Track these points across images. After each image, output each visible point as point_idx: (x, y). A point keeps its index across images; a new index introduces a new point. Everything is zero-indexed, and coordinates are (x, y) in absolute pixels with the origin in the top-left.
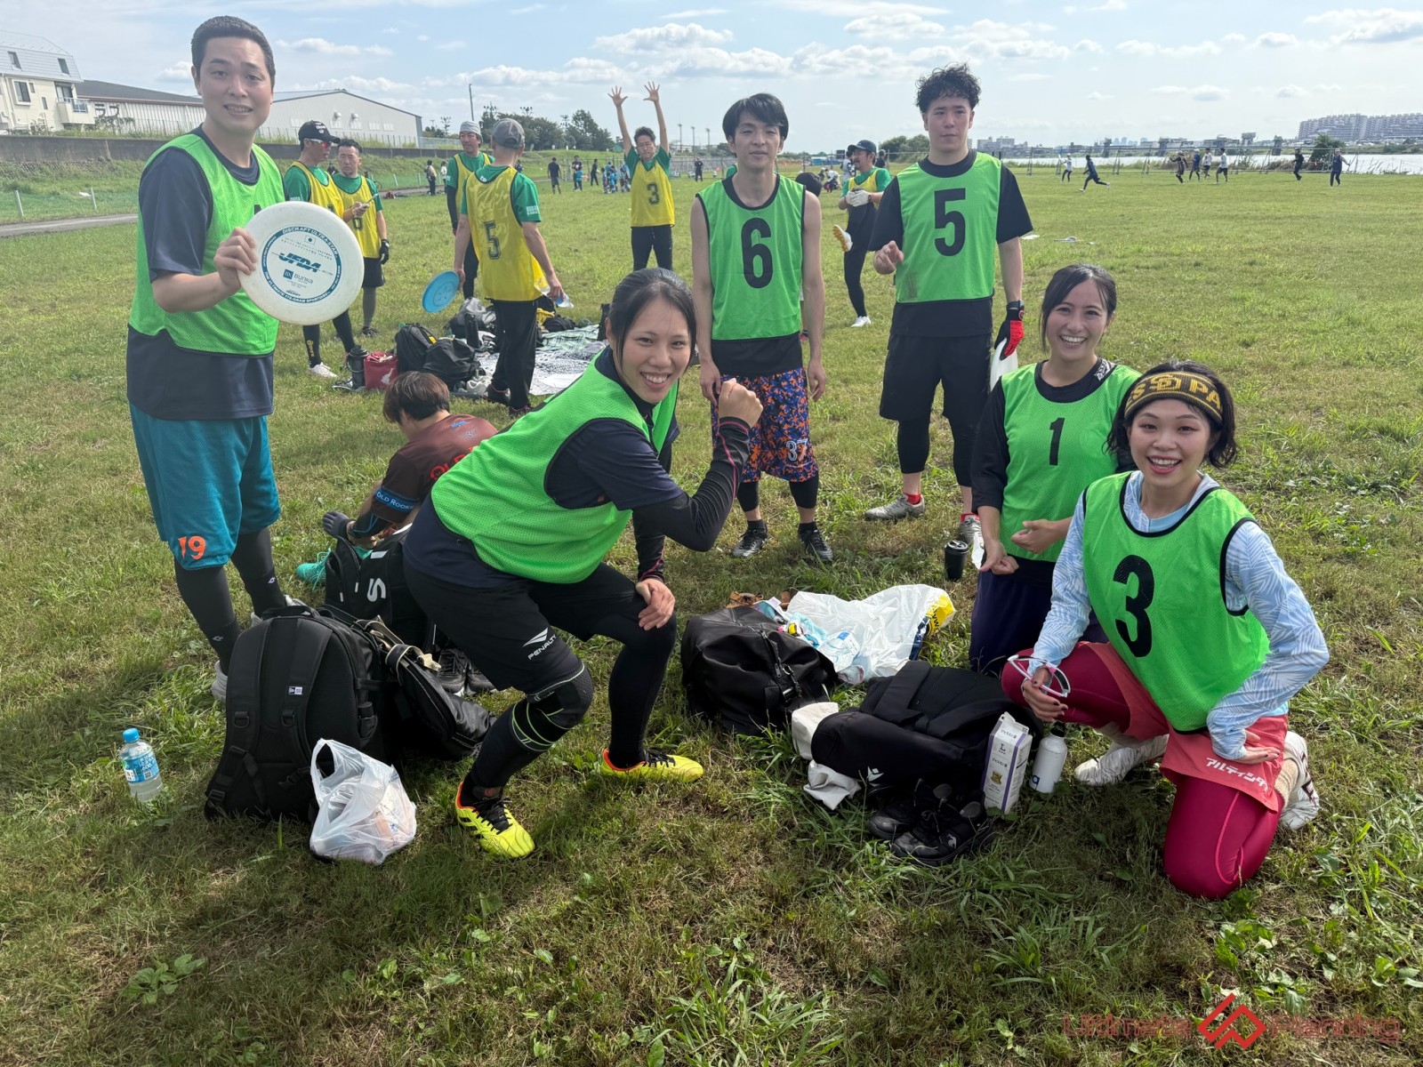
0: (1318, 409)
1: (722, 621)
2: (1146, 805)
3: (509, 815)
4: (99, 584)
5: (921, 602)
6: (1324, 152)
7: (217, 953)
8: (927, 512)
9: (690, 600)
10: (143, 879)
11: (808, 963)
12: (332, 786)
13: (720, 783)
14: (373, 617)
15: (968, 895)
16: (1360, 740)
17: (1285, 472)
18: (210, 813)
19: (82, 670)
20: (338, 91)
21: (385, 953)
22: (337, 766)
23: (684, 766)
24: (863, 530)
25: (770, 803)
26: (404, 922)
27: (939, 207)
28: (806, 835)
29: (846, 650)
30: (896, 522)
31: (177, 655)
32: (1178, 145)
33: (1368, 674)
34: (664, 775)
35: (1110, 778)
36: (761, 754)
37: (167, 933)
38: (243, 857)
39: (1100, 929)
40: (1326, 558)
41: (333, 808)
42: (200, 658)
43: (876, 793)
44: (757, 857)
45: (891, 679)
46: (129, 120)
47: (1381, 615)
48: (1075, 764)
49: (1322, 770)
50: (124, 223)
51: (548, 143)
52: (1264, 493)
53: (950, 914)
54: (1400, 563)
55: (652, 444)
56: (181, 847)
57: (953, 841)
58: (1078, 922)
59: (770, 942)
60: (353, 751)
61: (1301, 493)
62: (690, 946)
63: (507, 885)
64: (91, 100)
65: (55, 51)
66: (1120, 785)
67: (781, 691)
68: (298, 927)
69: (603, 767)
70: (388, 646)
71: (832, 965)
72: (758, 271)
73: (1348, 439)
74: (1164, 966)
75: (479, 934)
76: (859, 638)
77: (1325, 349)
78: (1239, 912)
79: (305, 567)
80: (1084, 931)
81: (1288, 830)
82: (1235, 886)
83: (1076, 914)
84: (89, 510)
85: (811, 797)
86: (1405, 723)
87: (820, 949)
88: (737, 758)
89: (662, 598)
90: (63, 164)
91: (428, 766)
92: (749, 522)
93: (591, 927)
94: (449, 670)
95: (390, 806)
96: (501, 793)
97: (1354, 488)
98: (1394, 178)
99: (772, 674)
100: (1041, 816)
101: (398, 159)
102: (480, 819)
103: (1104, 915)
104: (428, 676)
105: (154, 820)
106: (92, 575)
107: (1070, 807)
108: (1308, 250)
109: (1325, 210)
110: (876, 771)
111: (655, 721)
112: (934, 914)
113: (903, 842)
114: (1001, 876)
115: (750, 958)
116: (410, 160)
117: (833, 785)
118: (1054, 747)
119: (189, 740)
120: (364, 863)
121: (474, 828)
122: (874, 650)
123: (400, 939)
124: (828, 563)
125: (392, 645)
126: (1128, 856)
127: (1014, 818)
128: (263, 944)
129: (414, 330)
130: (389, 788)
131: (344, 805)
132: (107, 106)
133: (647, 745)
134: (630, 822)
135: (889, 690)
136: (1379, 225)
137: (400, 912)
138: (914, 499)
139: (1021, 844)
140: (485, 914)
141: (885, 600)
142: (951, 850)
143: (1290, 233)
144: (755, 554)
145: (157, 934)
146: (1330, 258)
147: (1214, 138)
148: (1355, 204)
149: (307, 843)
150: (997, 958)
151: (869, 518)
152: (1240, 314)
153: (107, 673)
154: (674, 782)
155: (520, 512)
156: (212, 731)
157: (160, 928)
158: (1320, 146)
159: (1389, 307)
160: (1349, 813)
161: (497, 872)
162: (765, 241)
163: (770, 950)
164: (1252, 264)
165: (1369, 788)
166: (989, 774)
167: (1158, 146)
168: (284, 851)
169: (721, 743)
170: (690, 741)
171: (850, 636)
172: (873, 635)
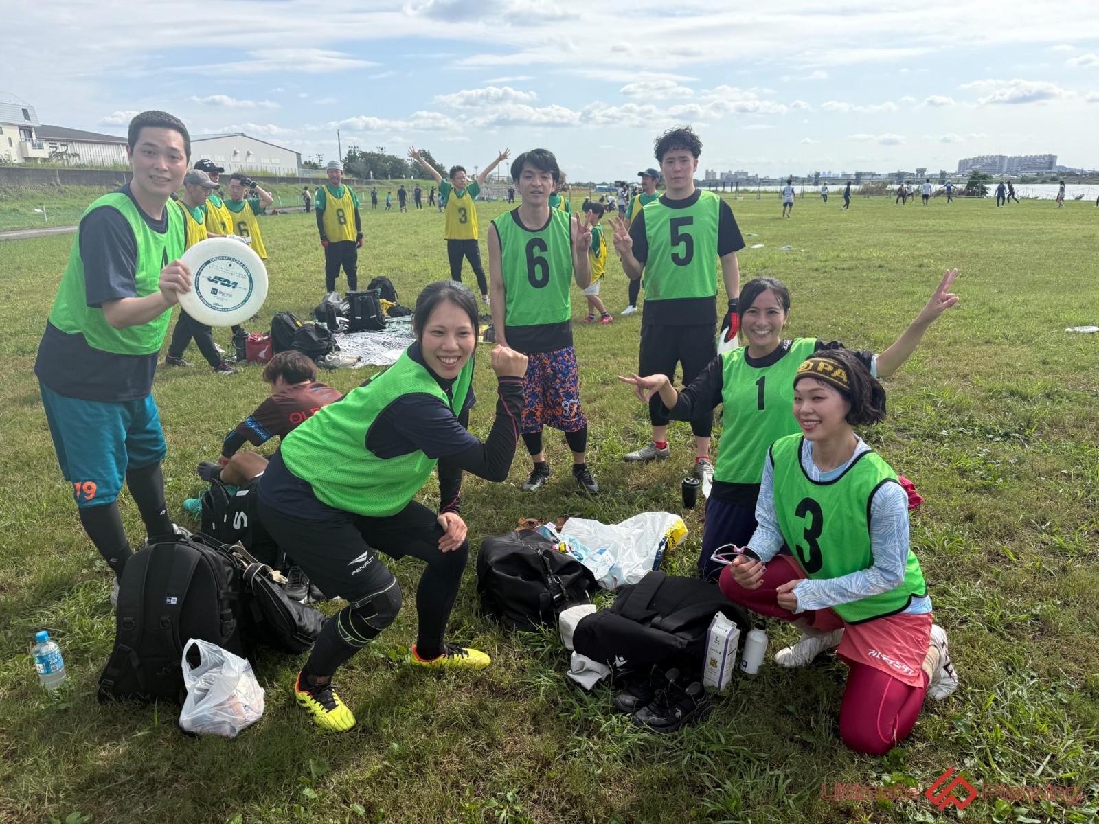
0: (965, 376)
1: (510, 541)
2: (828, 682)
3: (336, 697)
4: (27, 516)
5: (662, 525)
6: (976, 183)
7: (101, 810)
8: (671, 456)
9: (488, 525)
10: (46, 751)
11: (564, 811)
12: (198, 676)
13: (503, 670)
14: (235, 542)
15: (689, 755)
16: (990, 630)
17: (940, 424)
18: (102, 698)
19: (9, 585)
20: (237, 134)
21: (234, 809)
22: (203, 660)
23: (476, 657)
24: (622, 469)
25: (541, 686)
26: (249, 783)
27: (674, 230)
28: (568, 711)
29: (604, 562)
30: (647, 463)
31: (85, 571)
32: (869, 177)
33: (997, 578)
34: (460, 664)
35: (801, 661)
36: (536, 646)
37: (61, 796)
38: (126, 733)
39: (788, 781)
40: (970, 490)
41: (198, 693)
42: (102, 574)
43: (622, 676)
44: (529, 729)
45: (635, 585)
46: (75, 155)
47: (1008, 533)
48: (775, 651)
49: (960, 653)
50: (67, 233)
51: (397, 174)
52: (924, 440)
53: (674, 770)
54: (1023, 493)
55: (451, 410)
56: (77, 726)
57: (679, 713)
58: (772, 776)
59: (535, 796)
60: (216, 647)
61: (953, 440)
62: (474, 799)
63: (333, 753)
64: (47, 140)
65: (20, 103)
66: (808, 667)
67: (552, 596)
68: (166, 789)
69: (412, 659)
70: (245, 564)
71: (583, 814)
72: (539, 276)
73: (987, 398)
74: (837, 809)
75: (308, 792)
76: (614, 553)
77: (973, 331)
78: (896, 765)
79: (189, 502)
80: (777, 783)
81: (934, 700)
82: (892, 746)
83: (771, 769)
84: (23, 457)
85: (572, 680)
86: (1023, 616)
87: (574, 800)
88: (517, 650)
89: (456, 526)
90: (22, 188)
91: (276, 659)
92: (535, 464)
93: (396, 786)
94: (295, 583)
95: (244, 691)
96: (330, 680)
97: (991, 436)
98: (1027, 202)
99: (545, 582)
100: (747, 692)
101: (283, 184)
102: (314, 701)
103: (793, 769)
104: (276, 589)
105: (58, 704)
106: (23, 509)
107: (770, 685)
108: (962, 256)
109: (976, 226)
110: (622, 658)
111: (455, 621)
112: (661, 770)
113: (641, 715)
114: (715, 740)
115: (519, 808)
116: (291, 186)
117: (589, 670)
118: (757, 638)
119: (89, 639)
120: (221, 737)
121: (309, 708)
122: (626, 563)
123: (246, 798)
124: (594, 494)
125: (249, 564)
126: (812, 723)
127: (727, 695)
128: (137, 803)
129: (285, 317)
130: (244, 677)
131: (207, 691)
132: (59, 144)
133: (447, 640)
134: (431, 703)
135: (633, 594)
136: (1015, 237)
137: (247, 775)
138: (661, 445)
139: (731, 715)
140: (314, 776)
141: (635, 523)
142: (678, 720)
143: (949, 244)
144: (540, 488)
145: (54, 796)
146: (978, 262)
147: (896, 172)
148: (998, 222)
149: (177, 722)
150: (709, 805)
151: (627, 460)
152: (910, 304)
153: (29, 587)
154: (467, 670)
155: (348, 461)
156: (108, 632)
157: (57, 792)
158: (973, 178)
159: (1020, 298)
160: (981, 688)
161: (326, 743)
162: (543, 254)
163: (535, 801)
164: (920, 266)
165: (995, 667)
166: (708, 660)
167: (854, 177)
168: (158, 728)
169: (506, 638)
170: (481, 637)
171: (607, 552)
172: (624, 551)
